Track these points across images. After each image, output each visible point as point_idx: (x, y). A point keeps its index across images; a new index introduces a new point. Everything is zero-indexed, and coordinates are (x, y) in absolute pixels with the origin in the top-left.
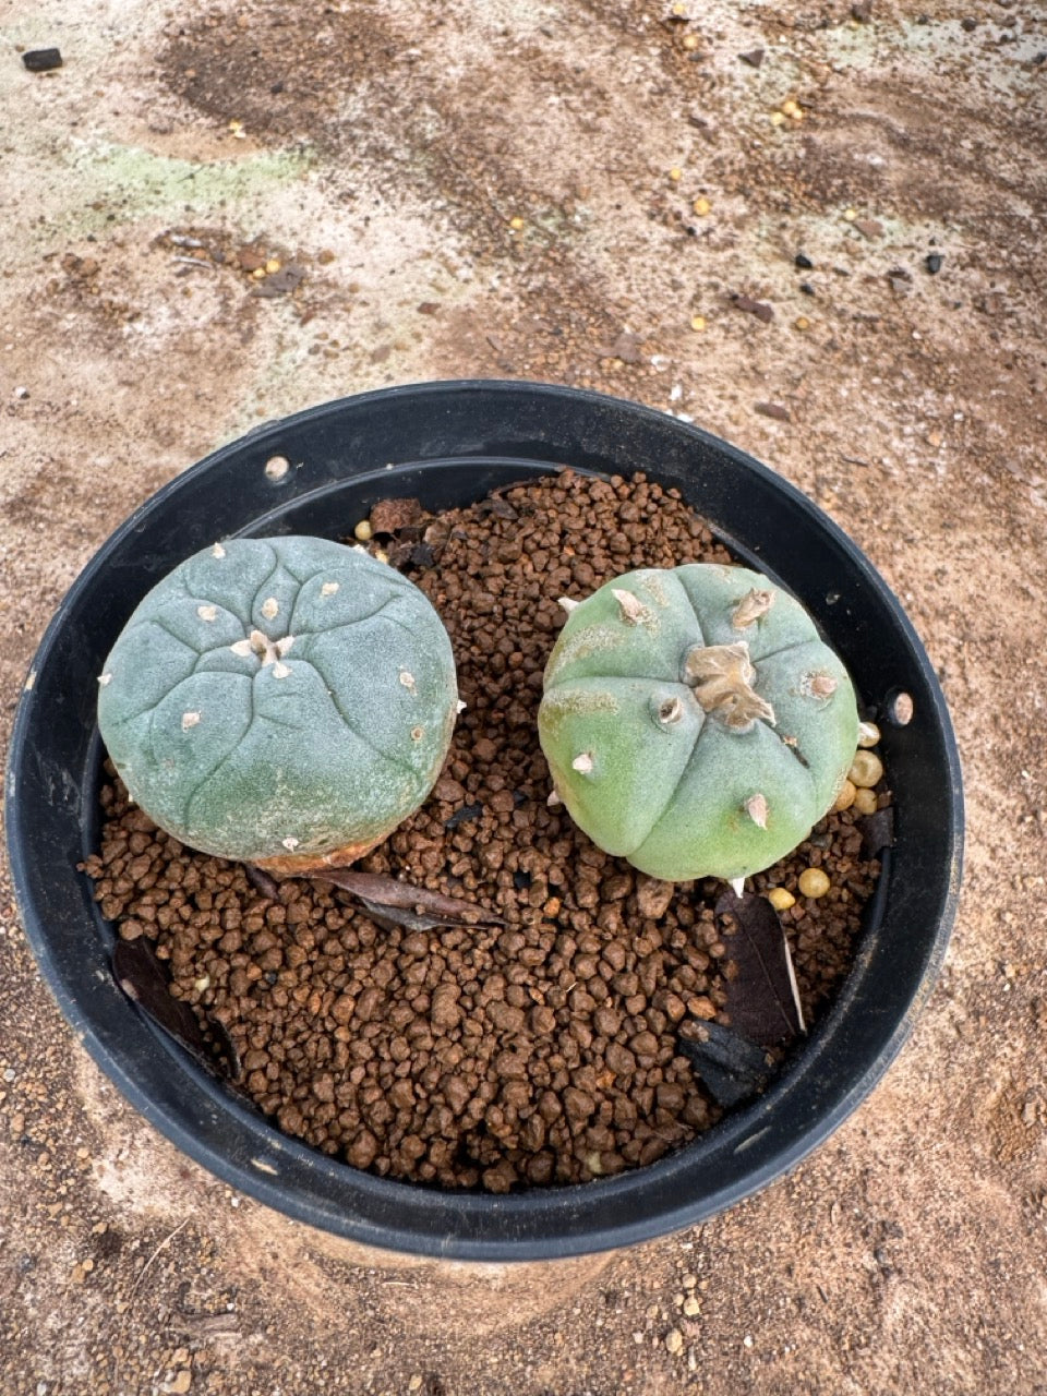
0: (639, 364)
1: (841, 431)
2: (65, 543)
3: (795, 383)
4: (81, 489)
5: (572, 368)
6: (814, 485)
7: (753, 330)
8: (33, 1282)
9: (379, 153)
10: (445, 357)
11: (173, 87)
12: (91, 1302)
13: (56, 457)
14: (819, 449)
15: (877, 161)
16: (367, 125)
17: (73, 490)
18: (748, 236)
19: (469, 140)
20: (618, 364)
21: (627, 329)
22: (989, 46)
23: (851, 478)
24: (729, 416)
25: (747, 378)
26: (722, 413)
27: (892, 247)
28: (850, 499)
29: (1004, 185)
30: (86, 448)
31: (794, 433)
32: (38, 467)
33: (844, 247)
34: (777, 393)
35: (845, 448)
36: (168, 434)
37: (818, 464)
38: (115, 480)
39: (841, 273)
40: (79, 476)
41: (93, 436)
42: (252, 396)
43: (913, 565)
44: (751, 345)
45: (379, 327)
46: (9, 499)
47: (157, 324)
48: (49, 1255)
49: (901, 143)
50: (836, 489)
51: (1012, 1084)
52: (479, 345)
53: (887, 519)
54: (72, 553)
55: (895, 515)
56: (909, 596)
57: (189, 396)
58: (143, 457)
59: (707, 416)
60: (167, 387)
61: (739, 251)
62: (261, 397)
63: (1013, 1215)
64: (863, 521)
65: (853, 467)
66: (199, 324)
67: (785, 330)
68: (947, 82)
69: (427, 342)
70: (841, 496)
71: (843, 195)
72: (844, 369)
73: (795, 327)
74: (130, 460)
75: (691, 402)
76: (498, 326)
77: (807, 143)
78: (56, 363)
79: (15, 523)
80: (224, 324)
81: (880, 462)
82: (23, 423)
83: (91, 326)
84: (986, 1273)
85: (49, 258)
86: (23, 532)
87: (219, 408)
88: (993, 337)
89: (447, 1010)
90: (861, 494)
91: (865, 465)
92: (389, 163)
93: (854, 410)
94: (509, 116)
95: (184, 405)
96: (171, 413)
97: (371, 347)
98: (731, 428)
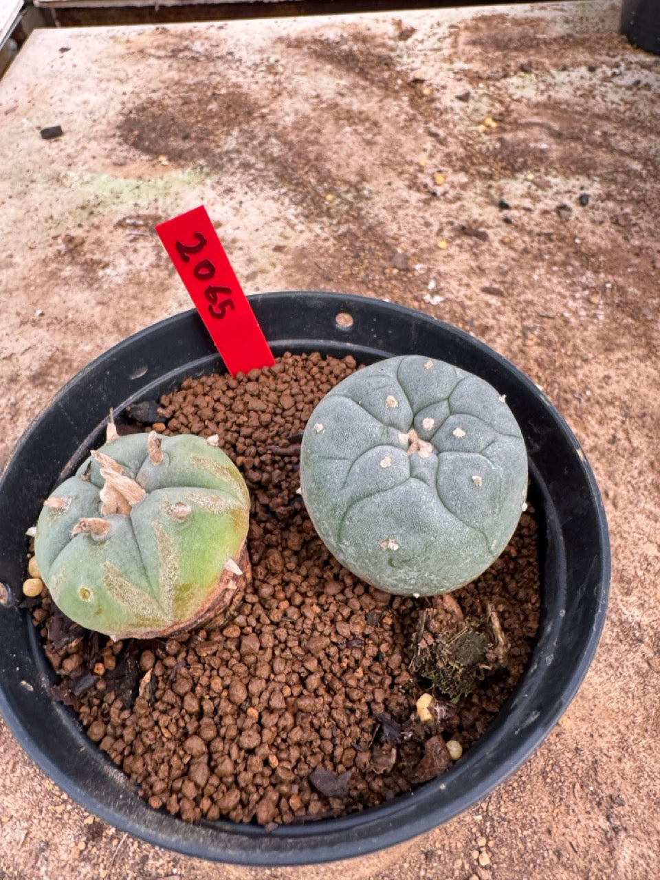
0: (407, 270)
1: (536, 299)
3: (504, 274)
4: (75, 365)
5: (367, 276)
6: (522, 332)
7: (476, 245)
8: (46, 859)
9: (246, 166)
10: (290, 275)
11: (126, 140)
12: (84, 871)
13: (60, 347)
14: (523, 310)
15: (544, 146)
16: (238, 152)
17: (70, 366)
18: (469, 194)
19: (299, 155)
20: (395, 271)
21: (400, 251)
22: (606, 79)
23: (545, 326)
24: (466, 296)
25: (475, 273)
26: (461, 294)
27: (558, 193)
28: (545, 338)
29: (622, 153)
30: (78, 342)
31: (507, 302)
32: (49, 354)
33: (528, 195)
34: (494, 280)
35: (540, 309)
37: (523, 319)
39: (528, 210)
40: (74, 357)
41: (82, 334)
42: (175, 305)
43: (589, 374)
44: (475, 254)
45: (250, 261)
46: (32, 373)
47: (118, 269)
48: (57, 840)
49: (558, 135)
50: (536, 333)
52: (309, 267)
53: (570, 348)
55: (574, 346)
56: (588, 393)
57: (138, 308)
59: (452, 297)
60: (125, 304)
61: (464, 202)
64: (554, 351)
65: (545, 320)
66: (144, 267)
67: (496, 244)
68: (582, 100)
69: (279, 268)
70: (540, 337)
71: (525, 166)
72: (535, 263)
73: (503, 242)
75: (441, 289)
76: (322, 255)
77: (501, 140)
78: (60, 296)
79: (35, 387)
80: (158, 266)
81: (562, 315)
82: (41, 330)
83: (81, 273)
85: (55, 238)
86: (40, 392)
88: (626, 239)
90: (552, 335)
91: (553, 318)
92: (253, 171)
93: (543, 287)
94: (322, 140)
95: (135, 313)
96: (128, 318)
97: (246, 273)
98: (468, 303)
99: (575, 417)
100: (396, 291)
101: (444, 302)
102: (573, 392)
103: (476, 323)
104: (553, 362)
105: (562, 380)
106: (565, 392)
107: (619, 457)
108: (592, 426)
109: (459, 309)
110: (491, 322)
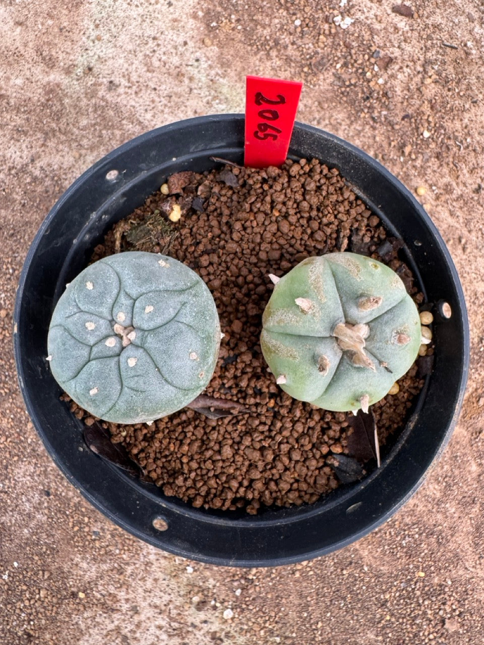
1: (444, 22)
2: (12, 138)
4: (12, 102)
6: (423, 66)
14: (429, 38)
17: (8, 103)
23: (446, 58)
24: (376, 16)
26: (371, 15)
28: (444, 75)
30: (8, 73)
31: (415, 26)
35: (445, 36)
36: (50, 59)
37: (427, 49)
38: (29, 95)
40: (9, 93)
41: (10, 64)
42: (92, 26)
43: (474, 119)
50: (436, 67)
51: (476, 390)
53: (464, 87)
54: (18, 144)
55: (469, 84)
56: (469, 140)
57: (56, 30)
58: (41, 77)
59: (363, 17)
60: (43, 24)
62: (97, 26)
63: (467, 439)
64: (449, 90)
65: (448, 50)
70: (439, 74)
74: (33, 80)
75: (353, 6)
81: (466, 45)
84: (451, 460)
87: (75, 37)
89: (227, 452)
90: (450, 70)
91: (456, 49)
95: (55, 37)
96: (49, 44)
98: (377, 26)
99: (451, 165)
100: (307, 9)
101: (353, 24)
102: (456, 138)
103: (382, 54)
104: (444, 104)
105: (448, 125)
106: (449, 138)
107: (478, 206)
108: (464, 175)
109: (367, 36)
110: (397, 53)
